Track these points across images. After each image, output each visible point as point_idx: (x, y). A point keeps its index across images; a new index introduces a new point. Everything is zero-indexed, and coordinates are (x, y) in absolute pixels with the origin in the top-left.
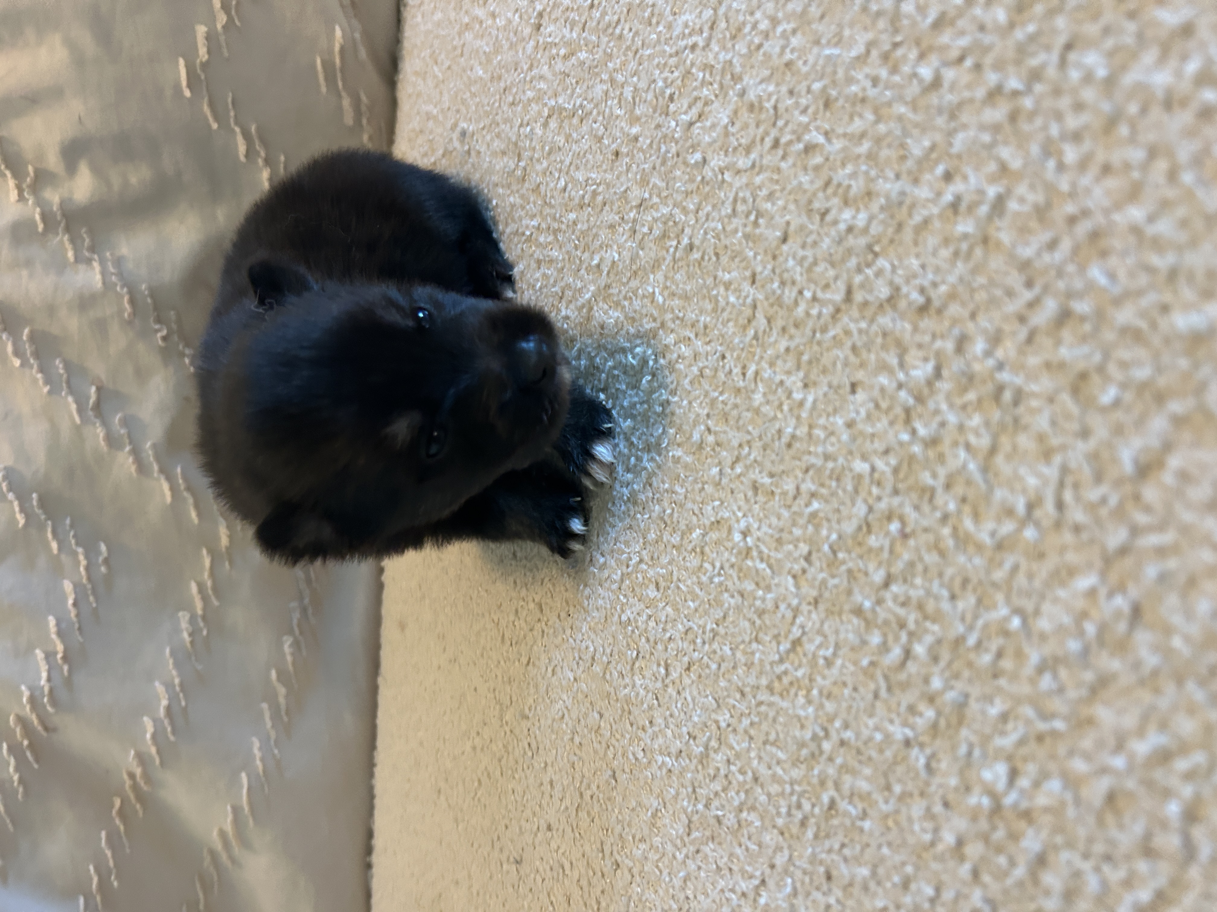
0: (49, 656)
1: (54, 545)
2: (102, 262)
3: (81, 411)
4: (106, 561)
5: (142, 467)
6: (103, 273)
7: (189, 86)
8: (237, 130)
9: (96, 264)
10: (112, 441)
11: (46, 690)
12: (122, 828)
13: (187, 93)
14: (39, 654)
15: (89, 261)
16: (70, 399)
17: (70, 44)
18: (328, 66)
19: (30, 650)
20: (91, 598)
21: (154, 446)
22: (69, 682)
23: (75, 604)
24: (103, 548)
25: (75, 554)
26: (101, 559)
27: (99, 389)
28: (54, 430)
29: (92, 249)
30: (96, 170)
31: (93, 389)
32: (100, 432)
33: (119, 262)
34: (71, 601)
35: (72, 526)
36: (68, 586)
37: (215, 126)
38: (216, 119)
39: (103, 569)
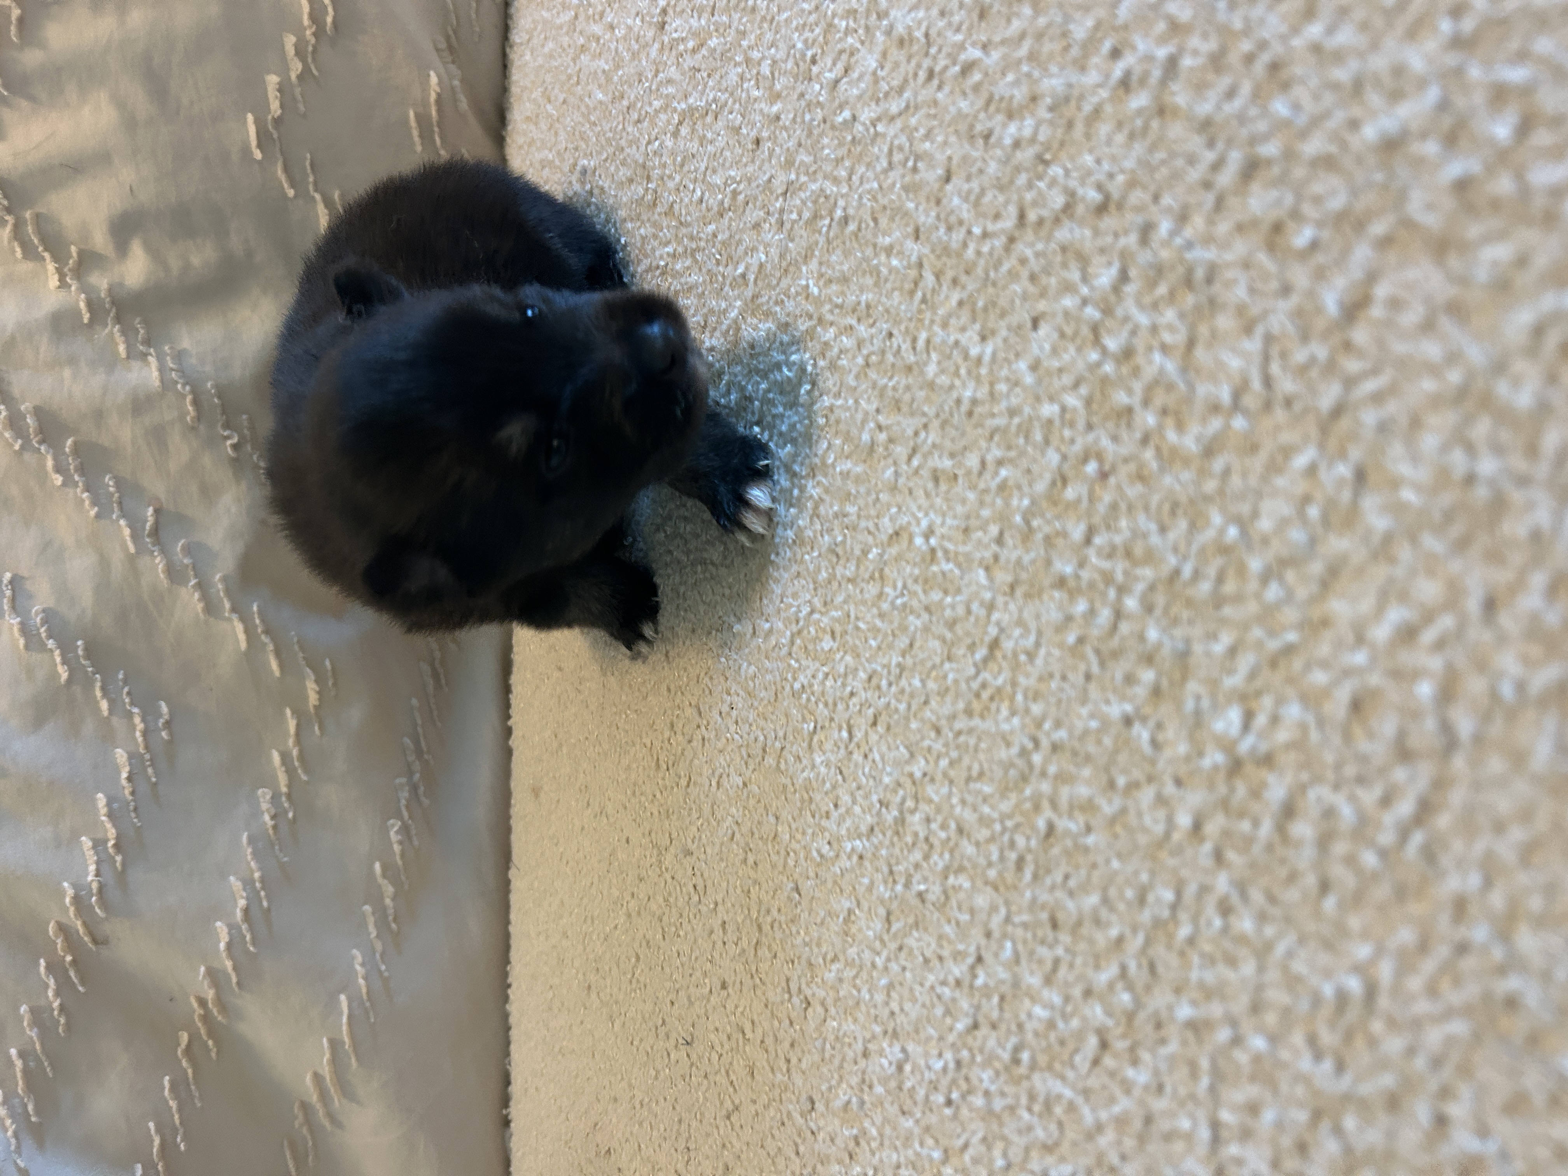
0: (98, 844)
1: (104, 705)
2: (160, 358)
3: (135, 536)
4: (168, 724)
5: (211, 608)
6: (161, 369)
7: (259, 146)
8: (318, 197)
9: (152, 360)
10: (174, 574)
11: (95, 886)
12: (190, 1071)
13: (258, 155)
14: (86, 842)
15: (144, 356)
16: (122, 522)
17: (120, 104)
18: (422, 119)
19: (75, 837)
20: (150, 770)
21: (224, 579)
22: (122, 876)
23: (129, 779)
24: (164, 708)
25: (130, 715)
26: (161, 721)
27: (157, 511)
28: (104, 563)
29: (148, 342)
30: (152, 251)
31: (150, 511)
32: (159, 563)
33: (179, 356)
34: (124, 775)
35: (125, 682)
36: (121, 756)
37: (291, 193)
38: (293, 185)
39: (164, 734)
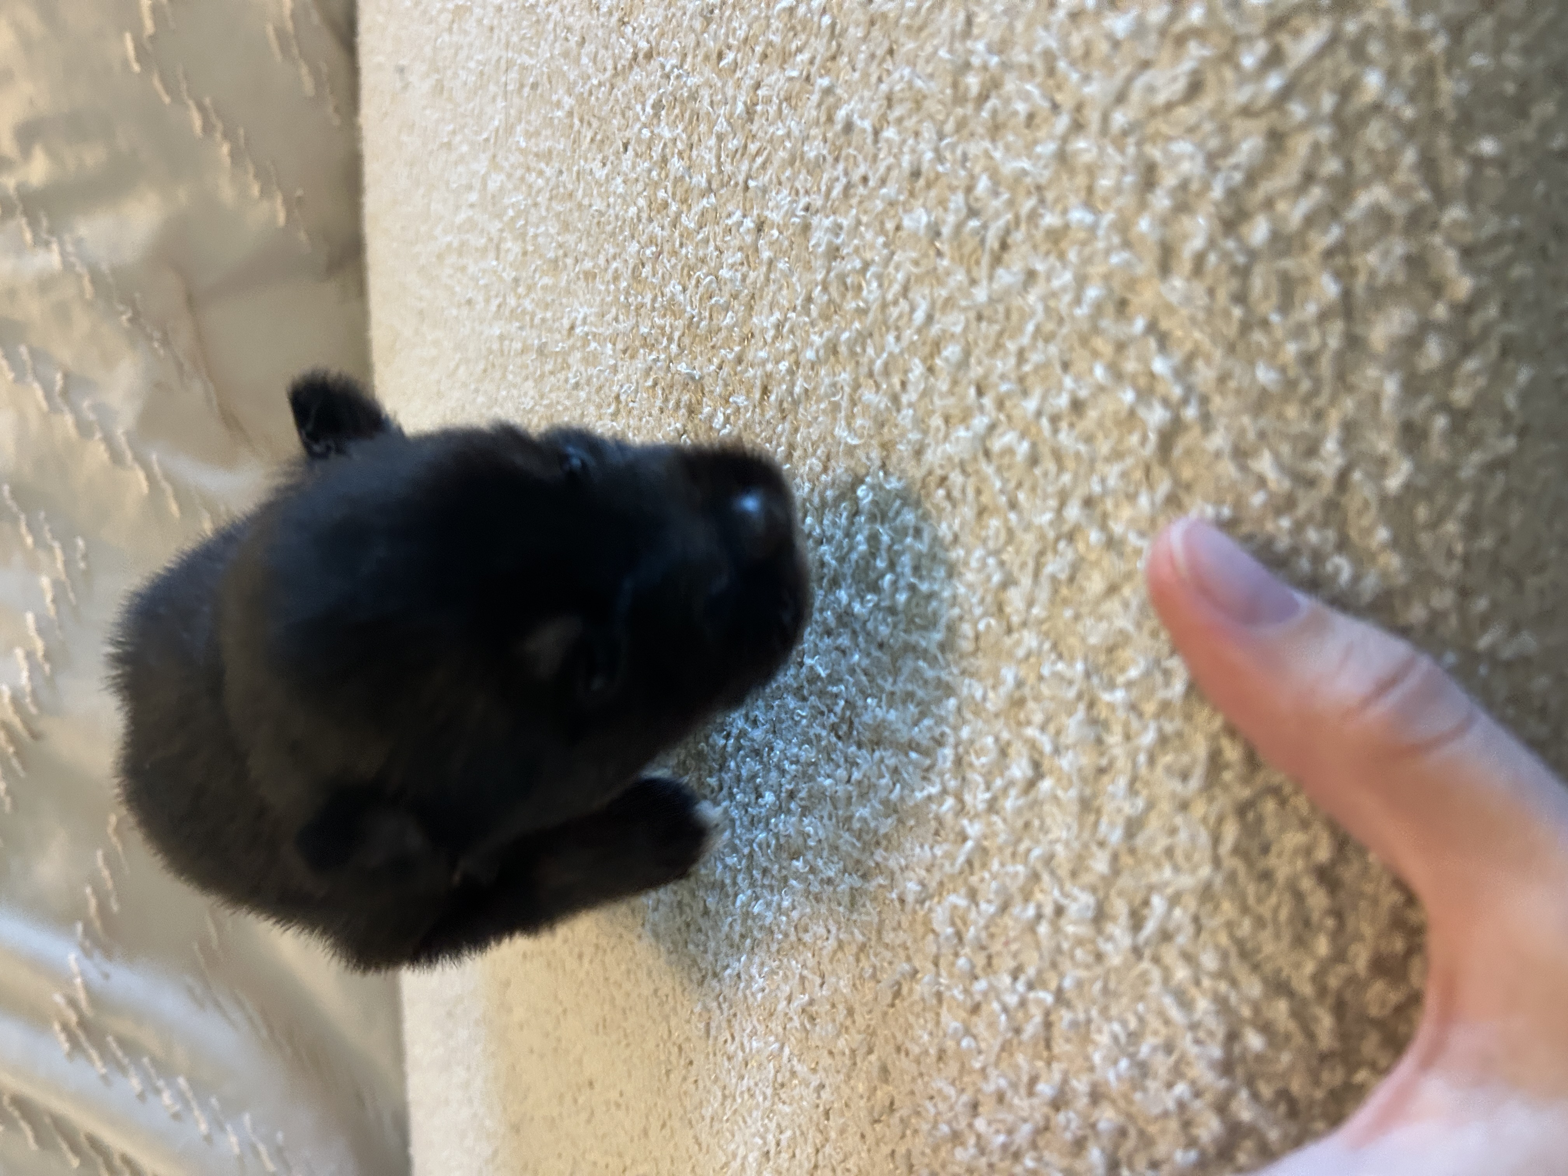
0: (30, 655)
1: (29, 540)
2: (62, 244)
3: (48, 396)
4: (85, 557)
5: (116, 457)
6: (63, 254)
7: (139, 59)
8: (191, 103)
9: (55, 247)
10: (84, 429)
11: (28, 689)
12: (120, 848)
13: (136, 68)
14: (19, 653)
15: (47, 244)
16: (36, 386)
17: (18, 28)
18: (280, 33)
19: (9, 649)
20: (71, 596)
21: (127, 433)
22: (50, 681)
23: (54, 601)
24: (80, 543)
25: (50, 549)
26: (78, 556)
27: (66, 376)
28: (22, 419)
29: (51, 232)
30: (53, 155)
31: (59, 375)
32: (69, 419)
33: (78, 242)
34: (49, 597)
35: (47, 519)
36: (45, 582)
37: (167, 100)
38: (168, 91)
39: (82, 565)
